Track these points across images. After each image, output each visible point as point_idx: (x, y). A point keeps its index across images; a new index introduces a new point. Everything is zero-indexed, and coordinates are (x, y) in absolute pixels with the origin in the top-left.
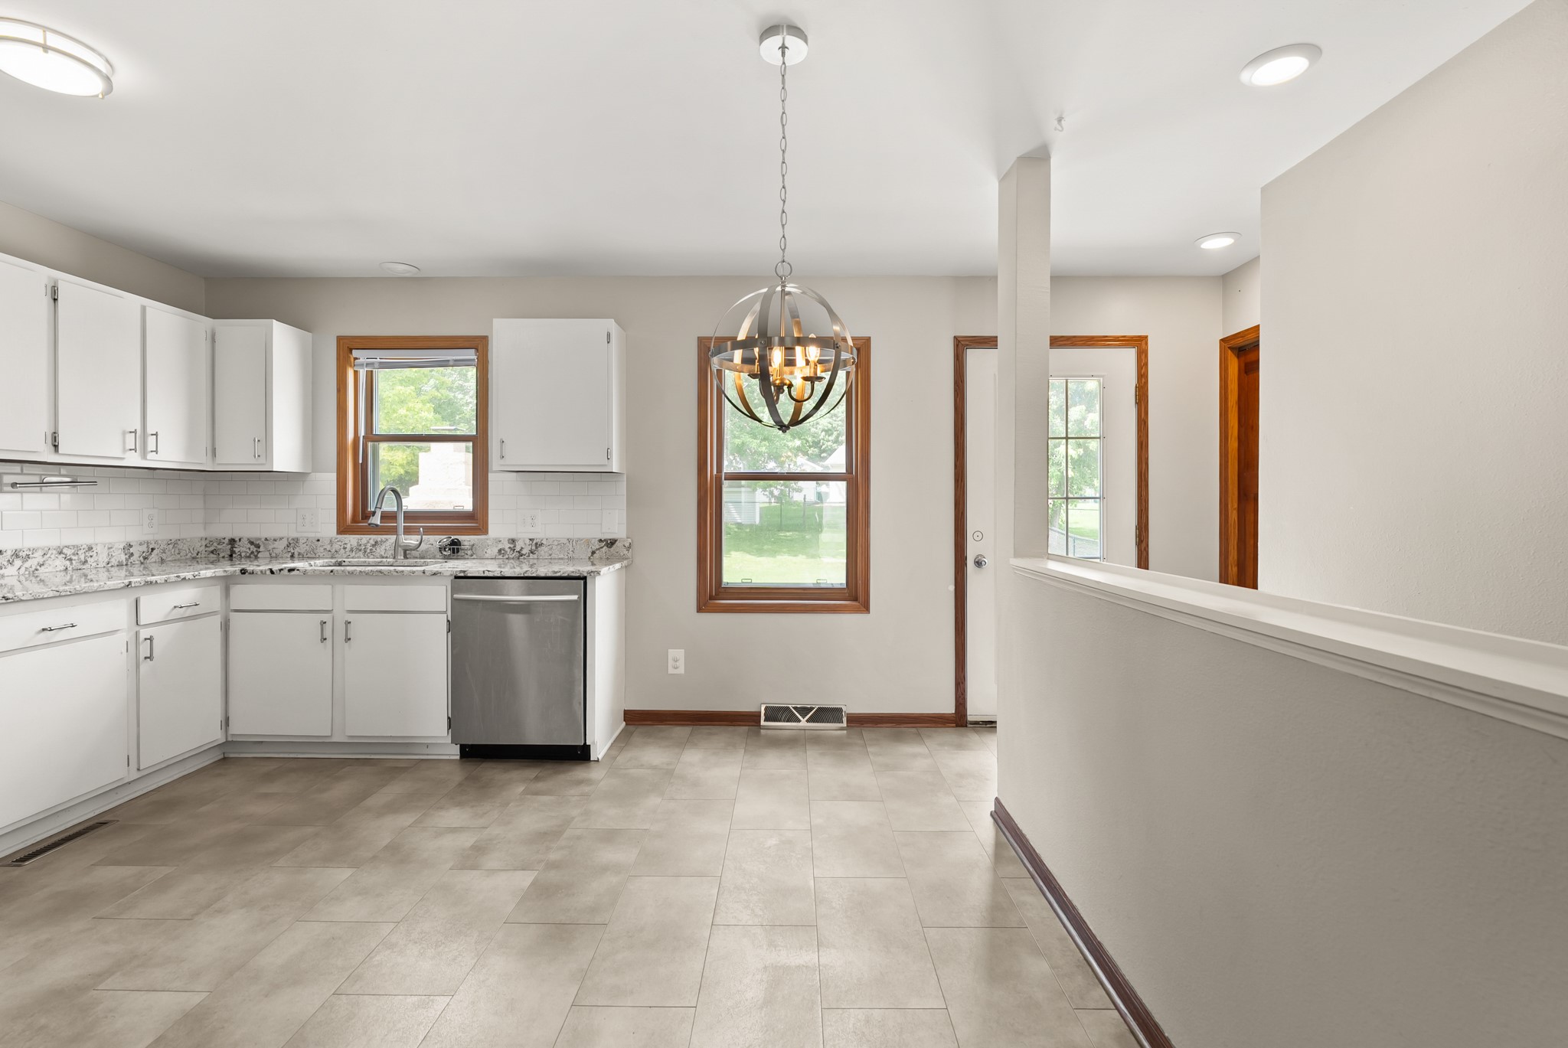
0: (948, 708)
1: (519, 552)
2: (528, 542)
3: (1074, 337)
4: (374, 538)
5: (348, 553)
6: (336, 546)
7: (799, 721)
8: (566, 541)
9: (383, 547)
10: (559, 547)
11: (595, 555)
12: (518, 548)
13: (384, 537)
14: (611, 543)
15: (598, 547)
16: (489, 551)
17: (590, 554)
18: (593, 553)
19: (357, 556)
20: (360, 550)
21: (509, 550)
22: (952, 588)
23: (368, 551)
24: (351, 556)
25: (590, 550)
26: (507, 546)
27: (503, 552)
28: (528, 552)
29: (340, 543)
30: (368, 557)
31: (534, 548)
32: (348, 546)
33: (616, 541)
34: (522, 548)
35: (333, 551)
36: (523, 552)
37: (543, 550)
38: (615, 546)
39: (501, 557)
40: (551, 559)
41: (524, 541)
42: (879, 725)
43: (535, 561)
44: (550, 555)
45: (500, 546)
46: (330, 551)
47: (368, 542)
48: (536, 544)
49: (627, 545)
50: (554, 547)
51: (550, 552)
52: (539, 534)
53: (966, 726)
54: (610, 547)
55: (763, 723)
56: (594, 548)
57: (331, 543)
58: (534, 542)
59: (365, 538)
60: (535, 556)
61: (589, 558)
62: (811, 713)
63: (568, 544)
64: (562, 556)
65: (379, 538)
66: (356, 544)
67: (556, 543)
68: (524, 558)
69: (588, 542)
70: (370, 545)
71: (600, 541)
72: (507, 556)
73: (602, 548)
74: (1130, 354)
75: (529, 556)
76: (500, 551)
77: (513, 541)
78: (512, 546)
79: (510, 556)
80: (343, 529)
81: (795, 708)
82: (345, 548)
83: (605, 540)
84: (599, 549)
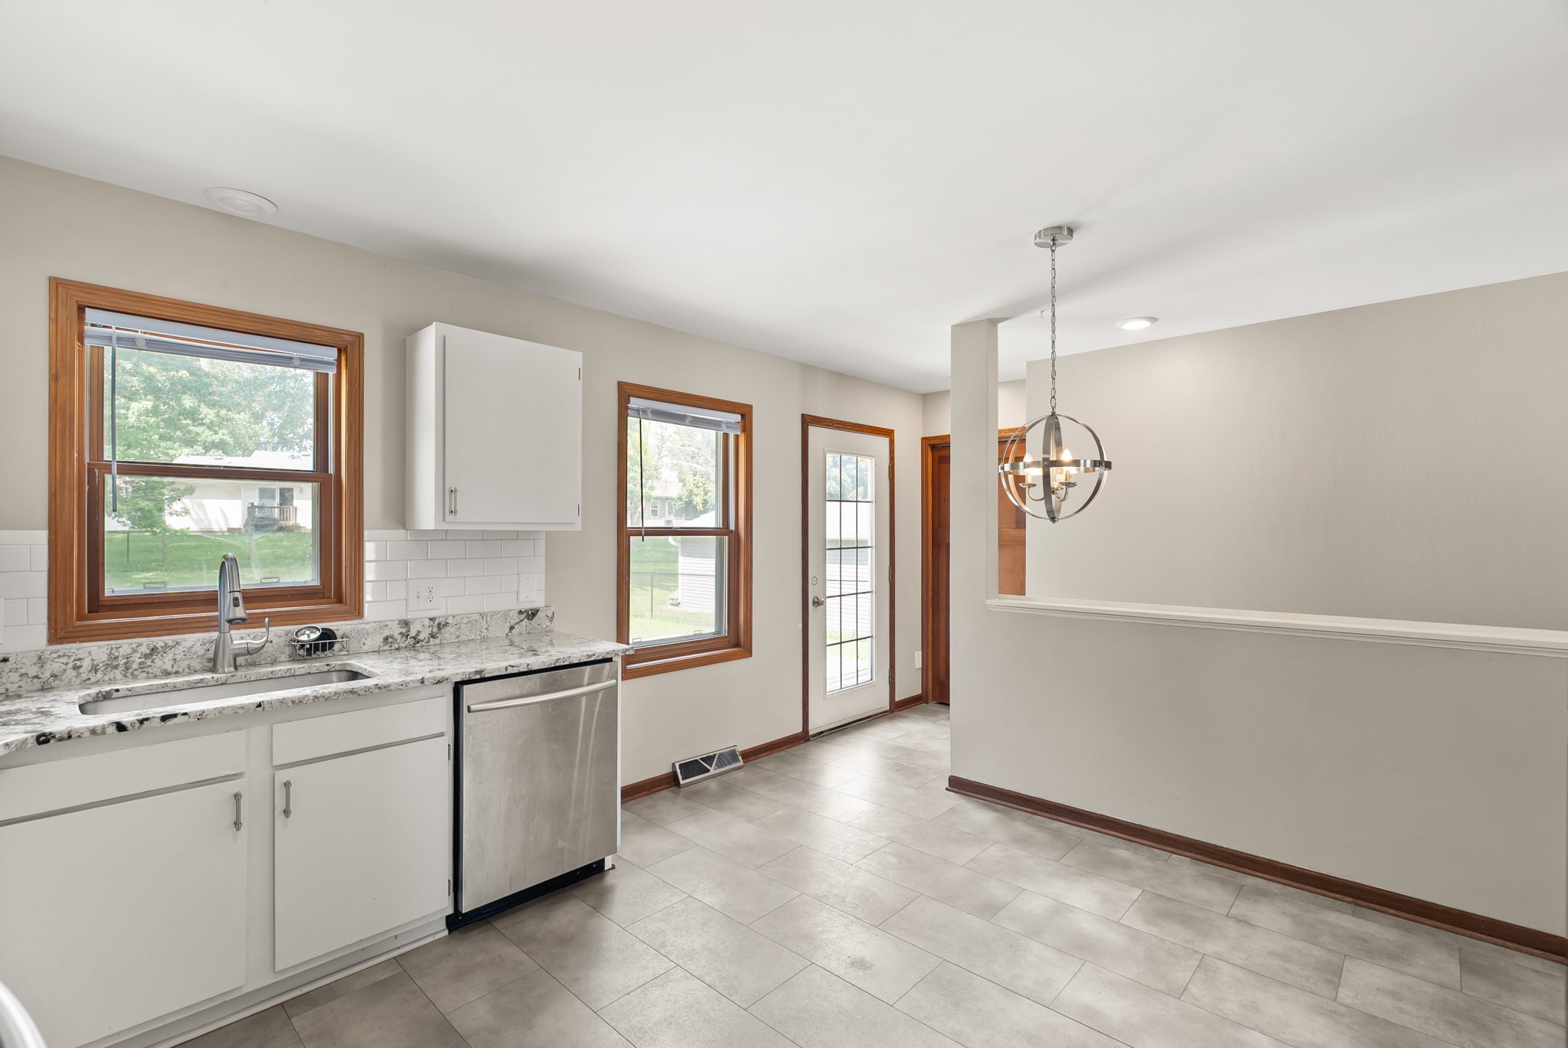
0: (798, 729)
1: (414, 638)
2: (427, 622)
3: (863, 425)
4: (145, 643)
5: (85, 676)
6: (55, 667)
7: (708, 771)
8: (477, 617)
9: (170, 656)
10: (469, 625)
11: (514, 630)
12: (413, 633)
13: (169, 639)
14: (532, 614)
15: (518, 621)
16: (369, 642)
17: (508, 630)
18: (512, 628)
19: (106, 678)
20: (116, 667)
21: (399, 637)
22: (800, 626)
23: (135, 666)
24: (93, 680)
25: (508, 625)
26: (396, 631)
27: (390, 640)
28: (427, 636)
29: (65, 660)
30: (135, 677)
31: (435, 630)
32: (86, 664)
33: (538, 611)
34: (419, 632)
35: (47, 674)
36: (421, 637)
37: (448, 634)
38: (536, 618)
39: (387, 647)
40: (459, 642)
41: (422, 622)
42: (759, 756)
43: (438, 648)
44: (458, 637)
45: (386, 633)
46: (37, 677)
47: (135, 651)
48: (439, 624)
49: (550, 615)
50: (463, 626)
51: (458, 633)
52: (440, 610)
53: (809, 740)
54: (531, 620)
55: (682, 782)
56: (513, 622)
57: (41, 660)
58: (437, 622)
59: (125, 646)
60: (437, 641)
61: (507, 635)
62: (716, 759)
63: (481, 620)
64: (473, 637)
65: (159, 641)
66: (105, 658)
67: (465, 620)
68: (422, 646)
69: (505, 614)
70: (139, 655)
71: (520, 612)
72: (397, 646)
73: (523, 620)
74: (886, 441)
75: (428, 642)
76: (386, 639)
77: (406, 624)
78: (404, 630)
79: (402, 645)
80: (59, 632)
81: (702, 759)
82: (76, 668)
83: (525, 611)
84: (518, 623)
